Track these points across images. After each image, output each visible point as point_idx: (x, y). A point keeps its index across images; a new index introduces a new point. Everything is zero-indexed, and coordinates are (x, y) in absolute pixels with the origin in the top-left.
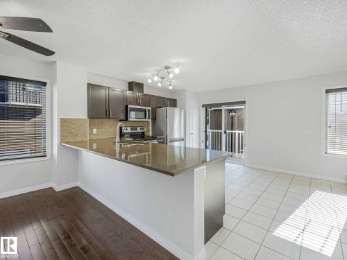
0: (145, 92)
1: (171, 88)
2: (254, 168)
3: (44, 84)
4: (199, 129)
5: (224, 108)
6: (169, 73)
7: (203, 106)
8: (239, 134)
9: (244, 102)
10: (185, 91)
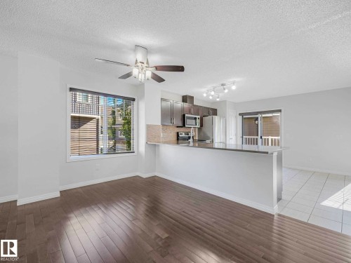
0: (196, 103)
1: (218, 100)
2: (290, 168)
3: (134, 100)
4: (236, 135)
5: (259, 116)
6: (224, 89)
7: (240, 114)
8: (272, 139)
9: (280, 111)
10: (226, 101)
